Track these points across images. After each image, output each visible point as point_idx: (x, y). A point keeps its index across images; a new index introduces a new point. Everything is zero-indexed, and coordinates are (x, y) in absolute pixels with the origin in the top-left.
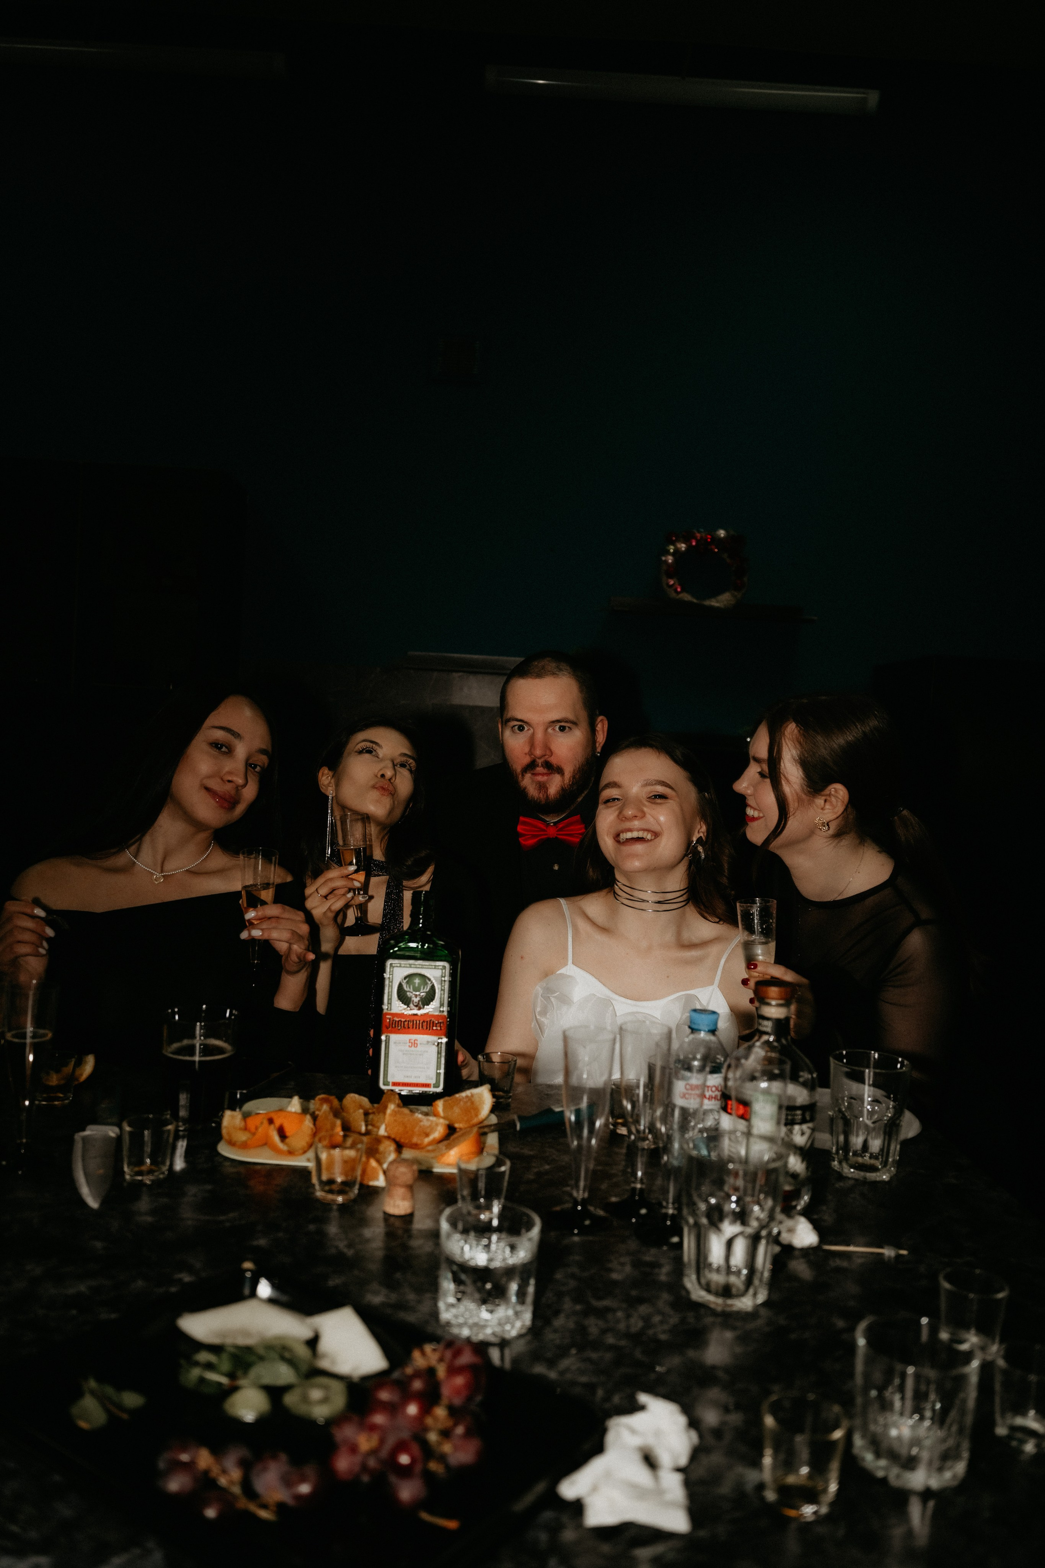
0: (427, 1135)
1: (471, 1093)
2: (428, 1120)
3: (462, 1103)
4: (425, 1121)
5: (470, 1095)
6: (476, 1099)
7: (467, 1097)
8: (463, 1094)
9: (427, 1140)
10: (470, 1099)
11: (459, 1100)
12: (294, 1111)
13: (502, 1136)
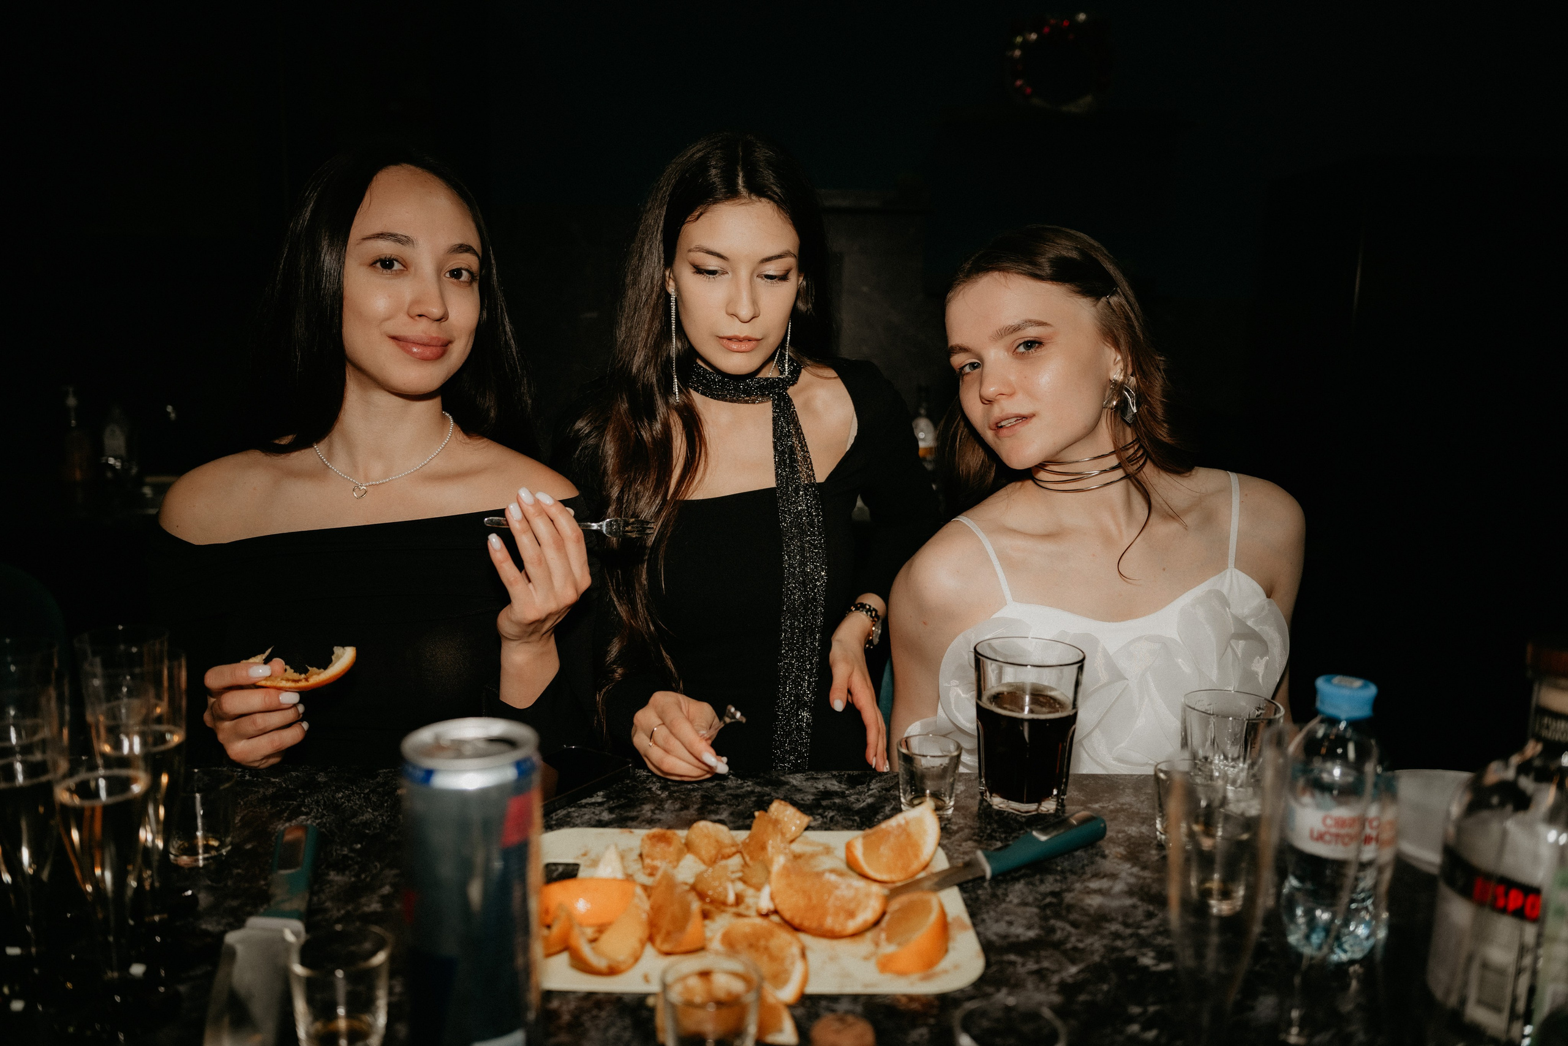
0: (851, 915)
1: (905, 819)
2: (849, 886)
3: (892, 839)
4: (843, 886)
5: (903, 822)
6: (913, 829)
7: (899, 826)
8: (893, 822)
9: (852, 925)
10: (904, 829)
11: (888, 833)
12: (612, 876)
13: (965, 895)
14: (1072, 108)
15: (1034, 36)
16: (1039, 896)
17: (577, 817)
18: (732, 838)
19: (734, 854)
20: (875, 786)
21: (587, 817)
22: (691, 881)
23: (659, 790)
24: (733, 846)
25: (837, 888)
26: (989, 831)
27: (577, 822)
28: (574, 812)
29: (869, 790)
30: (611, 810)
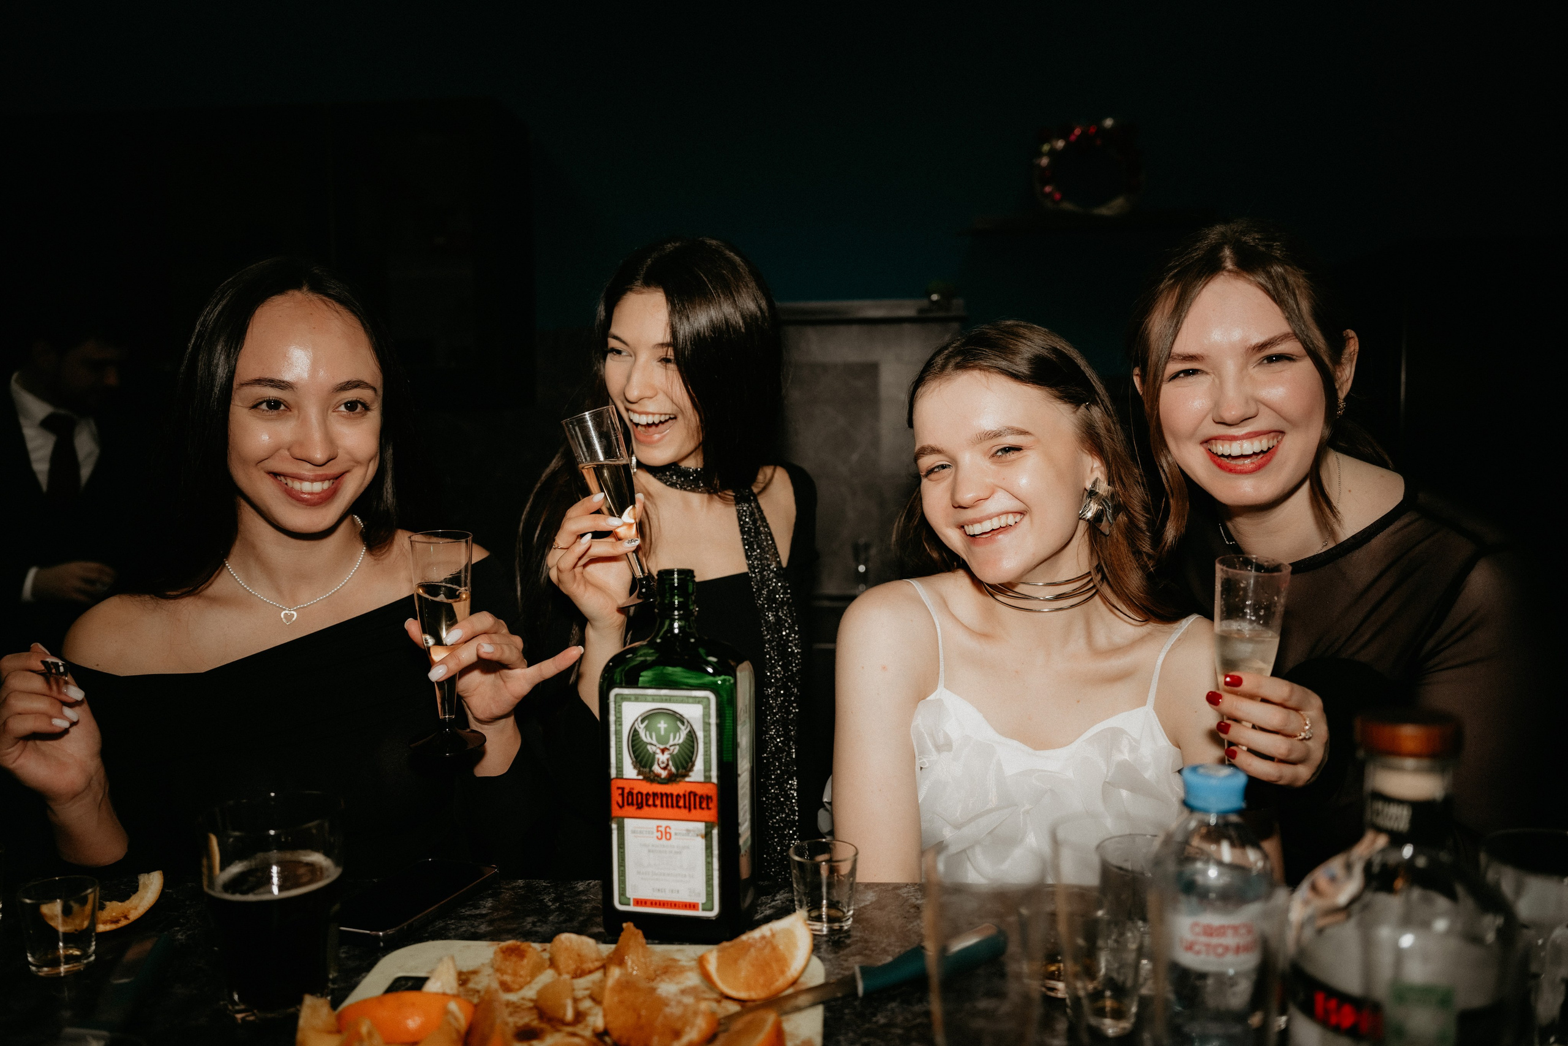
1: (771, 930)
2: (679, 1003)
3: (753, 953)
4: (674, 1003)
5: (769, 934)
6: (781, 940)
7: (763, 937)
8: (756, 934)
10: (768, 942)
11: (748, 946)
12: (440, 991)
13: (828, 1015)
14: (1104, 211)
15: (1060, 144)
16: (909, 1016)
17: (453, 929)
18: (598, 951)
19: (597, 969)
20: (781, 897)
21: (464, 929)
22: (534, 997)
23: (551, 901)
24: (597, 960)
25: (667, 1005)
26: (883, 945)
27: (450, 935)
28: (452, 924)
29: (773, 900)
30: (491, 923)
